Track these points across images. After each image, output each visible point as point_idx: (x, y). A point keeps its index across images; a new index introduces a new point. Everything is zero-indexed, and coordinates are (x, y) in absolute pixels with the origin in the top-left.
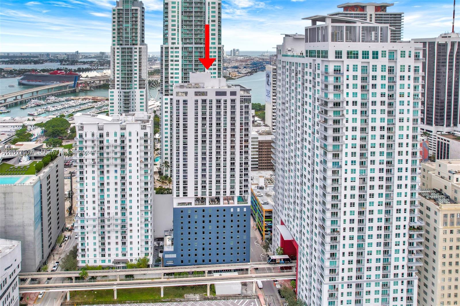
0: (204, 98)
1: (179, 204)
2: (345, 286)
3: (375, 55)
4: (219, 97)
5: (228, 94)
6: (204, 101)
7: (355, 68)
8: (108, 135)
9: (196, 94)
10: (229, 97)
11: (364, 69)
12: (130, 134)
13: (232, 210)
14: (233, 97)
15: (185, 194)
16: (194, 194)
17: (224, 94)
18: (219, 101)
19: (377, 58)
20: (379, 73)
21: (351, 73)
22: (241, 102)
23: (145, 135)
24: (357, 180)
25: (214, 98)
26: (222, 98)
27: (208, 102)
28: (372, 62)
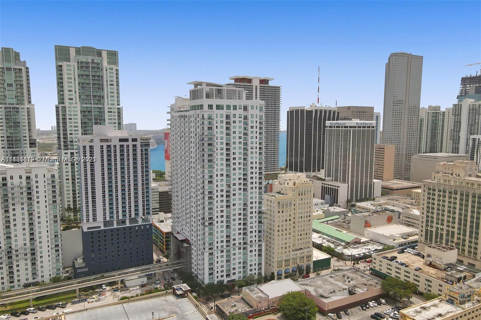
0: (109, 144)
1: (89, 228)
2: (220, 252)
3: (235, 108)
4: (122, 143)
5: (130, 140)
6: (109, 146)
7: (222, 116)
8: (12, 178)
9: (101, 140)
10: (130, 143)
11: (228, 117)
12: (36, 176)
13: (137, 228)
14: (134, 143)
15: (95, 219)
16: (103, 219)
17: (126, 140)
18: (122, 146)
19: (236, 109)
20: (237, 119)
21: (219, 119)
22: (142, 146)
23: (52, 176)
24: (225, 186)
25: (118, 144)
26: (125, 144)
27: (112, 147)
28: (232, 112)
